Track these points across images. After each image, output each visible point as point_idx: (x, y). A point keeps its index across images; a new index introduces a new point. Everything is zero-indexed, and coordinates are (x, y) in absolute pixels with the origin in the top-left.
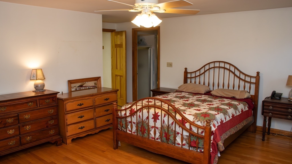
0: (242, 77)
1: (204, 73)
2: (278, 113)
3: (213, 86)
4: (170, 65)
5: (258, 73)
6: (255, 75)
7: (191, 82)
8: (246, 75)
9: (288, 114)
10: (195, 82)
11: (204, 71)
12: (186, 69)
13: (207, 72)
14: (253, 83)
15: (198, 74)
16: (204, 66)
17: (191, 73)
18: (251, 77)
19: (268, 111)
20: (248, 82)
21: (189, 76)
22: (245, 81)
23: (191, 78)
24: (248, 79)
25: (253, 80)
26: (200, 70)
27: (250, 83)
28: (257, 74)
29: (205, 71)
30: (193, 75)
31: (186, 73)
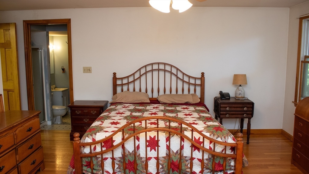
0: (186, 79)
1: (140, 77)
2: (234, 113)
3: (152, 92)
4: (88, 70)
5: (203, 74)
6: (200, 76)
7: (122, 91)
8: (189, 77)
9: (243, 113)
10: (128, 90)
11: (139, 76)
12: (115, 74)
13: (144, 77)
14: (198, 85)
15: (131, 79)
16: (140, 69)
17: (122, 79)
18: (195, 79)
19: (225, 113)
20: (192, 84)
21: (119, 82)
22: (189, 84)
23: (122, 85)
24: (192, 81)
25: (198, 82)
26: (134, 74)
27: (195, 85)
28: (201, 75)
29: (141, 76)
30: (125, 81)
31: (115, 78)
